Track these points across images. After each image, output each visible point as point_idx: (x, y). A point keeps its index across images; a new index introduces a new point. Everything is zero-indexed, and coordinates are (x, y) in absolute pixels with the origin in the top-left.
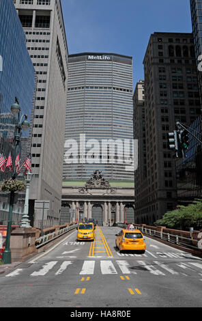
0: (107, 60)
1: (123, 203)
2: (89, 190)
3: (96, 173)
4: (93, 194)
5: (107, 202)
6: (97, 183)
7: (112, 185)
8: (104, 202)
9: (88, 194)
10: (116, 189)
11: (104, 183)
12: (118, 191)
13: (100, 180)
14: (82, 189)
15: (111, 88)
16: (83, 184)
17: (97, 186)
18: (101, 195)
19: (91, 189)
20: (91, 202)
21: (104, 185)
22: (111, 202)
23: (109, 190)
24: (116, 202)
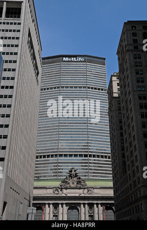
0: (81, 61)
1: (102, 204)
2: (64, 191)
3: (71, 171)
4: (69, 195)
5: (84, 204)
6: (72, 182)
7: (89, 184)
8: (80, 204)
9: (63, 195)
10: (94, 188)
11: (80, 182)
12: (96, 191)
13: (75, 179)
14: (56, 189)
15: (85, 87)
16: (57, 184)
17: (72, 186)
18: (77, 195)
19: (66, 189)
20: (66, 204)
21: (80, 184)
22: (88, 204)
23: (86, 190)
24: (93, 204)
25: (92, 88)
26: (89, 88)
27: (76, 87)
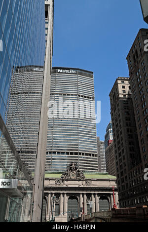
0: (73, 73)
1: (99, 194)
2: (65, 182)
3: (71, 165)
4: (69, 186)
5: (83, 194)
6: (73, 175)
7: (87, 176)
8: (80, 194)
9: (65, 186)
10: (91, 180)
11: (79, 174)
12: (93, 182)
13: (75, 172)
14: (58, 180)
16: (59, 176)
17: (72, 178)
18: (77, 186)
19: (67, 180)
20: (67, 194)
21: (80, 177)
22: (87, 194)
23: (84, 182)
24: (91, 194)
25: (82, 96)
26: (79, 96)
27: (69, 95)
